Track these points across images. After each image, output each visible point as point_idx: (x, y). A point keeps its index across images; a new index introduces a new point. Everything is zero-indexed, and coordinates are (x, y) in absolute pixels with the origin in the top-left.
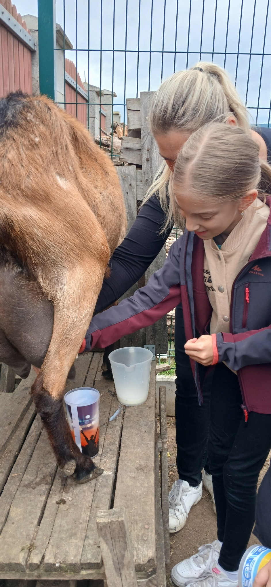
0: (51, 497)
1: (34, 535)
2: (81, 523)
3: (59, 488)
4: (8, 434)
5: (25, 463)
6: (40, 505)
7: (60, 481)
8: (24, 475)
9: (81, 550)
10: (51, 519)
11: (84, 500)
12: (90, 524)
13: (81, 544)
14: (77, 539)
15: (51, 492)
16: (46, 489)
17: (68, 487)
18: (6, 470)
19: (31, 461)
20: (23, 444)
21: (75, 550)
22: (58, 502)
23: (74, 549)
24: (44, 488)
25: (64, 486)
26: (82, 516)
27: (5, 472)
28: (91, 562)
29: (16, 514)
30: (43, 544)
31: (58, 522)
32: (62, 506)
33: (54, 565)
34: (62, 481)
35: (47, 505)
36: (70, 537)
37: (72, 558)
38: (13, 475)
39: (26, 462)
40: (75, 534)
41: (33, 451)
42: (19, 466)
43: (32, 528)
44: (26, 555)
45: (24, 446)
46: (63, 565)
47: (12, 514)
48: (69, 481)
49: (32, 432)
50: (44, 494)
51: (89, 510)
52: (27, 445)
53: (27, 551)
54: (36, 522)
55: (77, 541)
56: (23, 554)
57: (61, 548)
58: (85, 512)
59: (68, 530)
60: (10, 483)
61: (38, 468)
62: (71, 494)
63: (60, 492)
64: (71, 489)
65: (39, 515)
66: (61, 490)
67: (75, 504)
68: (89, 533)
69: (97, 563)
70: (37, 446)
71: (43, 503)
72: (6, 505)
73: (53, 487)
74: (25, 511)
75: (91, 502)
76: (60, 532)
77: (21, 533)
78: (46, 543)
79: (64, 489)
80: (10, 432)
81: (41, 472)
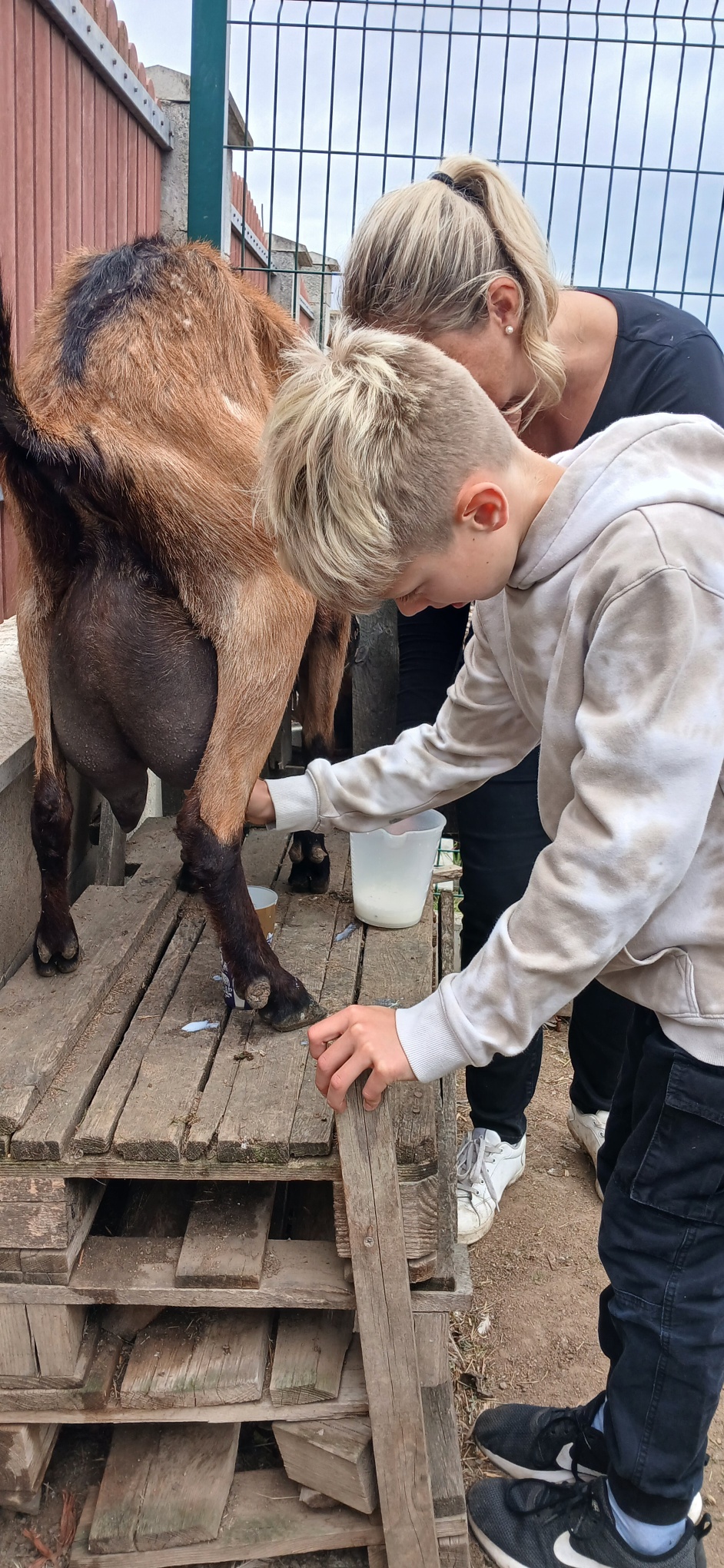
0: (223, 1050)
1: (193, 1103)
2: (287, 1087)
3: (239, 1039)
4: (125, 949)
5: (163, 1000)
6: (202, 1062)
7: (239, 1028)
8: (162, 1018)
9: (290, 1124)
10: (226, 1081)
11: (290, 1056)
12: (304, 1089)
13: (289, 1116)
14: (281, 1110)
15: (221, 1043)
16: (212, 1037)
17: (255, 1036)
18: (124, 1009)
19: (176, 996)
20: (155, 971)
21: (278, 1123)
22: (238, 1056)
23: (275, 1123)
24: (208, 1036)
25: (248, 1034)
26: (289, 1078)
27: (123, 1012)
28: (310, 1141)
29: (153, 1073)
30: (213, 1117)
31: (239, 1085)
32: (245, 1063)
33: (239, 1145)
34: (243, 1028)
35: (216, 1061)
36: (267, 1106)
37: (273, 1135)
38: (140, 1017)
39: (166, 1000)
40: (277, 1103)
41: (178, 982)
42: (150, 1004)
43: (190, 1092)
44: (181, 1131)
45: (158, 975)
46: (254, 1147)
47: (144, 1073)
48: (257, 1028)
49: (172, 954)
50: (208, 1045)
51: (303, 1069)
52: (162, 973)
53: (183, 1125)
54: (196, 1085)
55: (282, 1112)
56: (175, 1129)
57: (250, 1121)
58: (293, 1072)
59: (260, 1097)
60: (135, 1029)
61: (192, 1006)
62: (263, 1047)
63: (239, 1044)
64: (262, 1041)
65: (201, 1074)
66: (242, 1041)
67: (272, 1060)
68: (302, 1102)
69: (323, 1144)
70: (185, 974)
71: (207, 1059)
72: (132, 1061)
73: (223, 1036)
74: (172, 1069)
75: (304, 1059)
76: (245, 1099)
77: (168, 1100)
78: (218, 1114)
79: (247, 1040)
80: (128, 946)
81: (197, 1013)
